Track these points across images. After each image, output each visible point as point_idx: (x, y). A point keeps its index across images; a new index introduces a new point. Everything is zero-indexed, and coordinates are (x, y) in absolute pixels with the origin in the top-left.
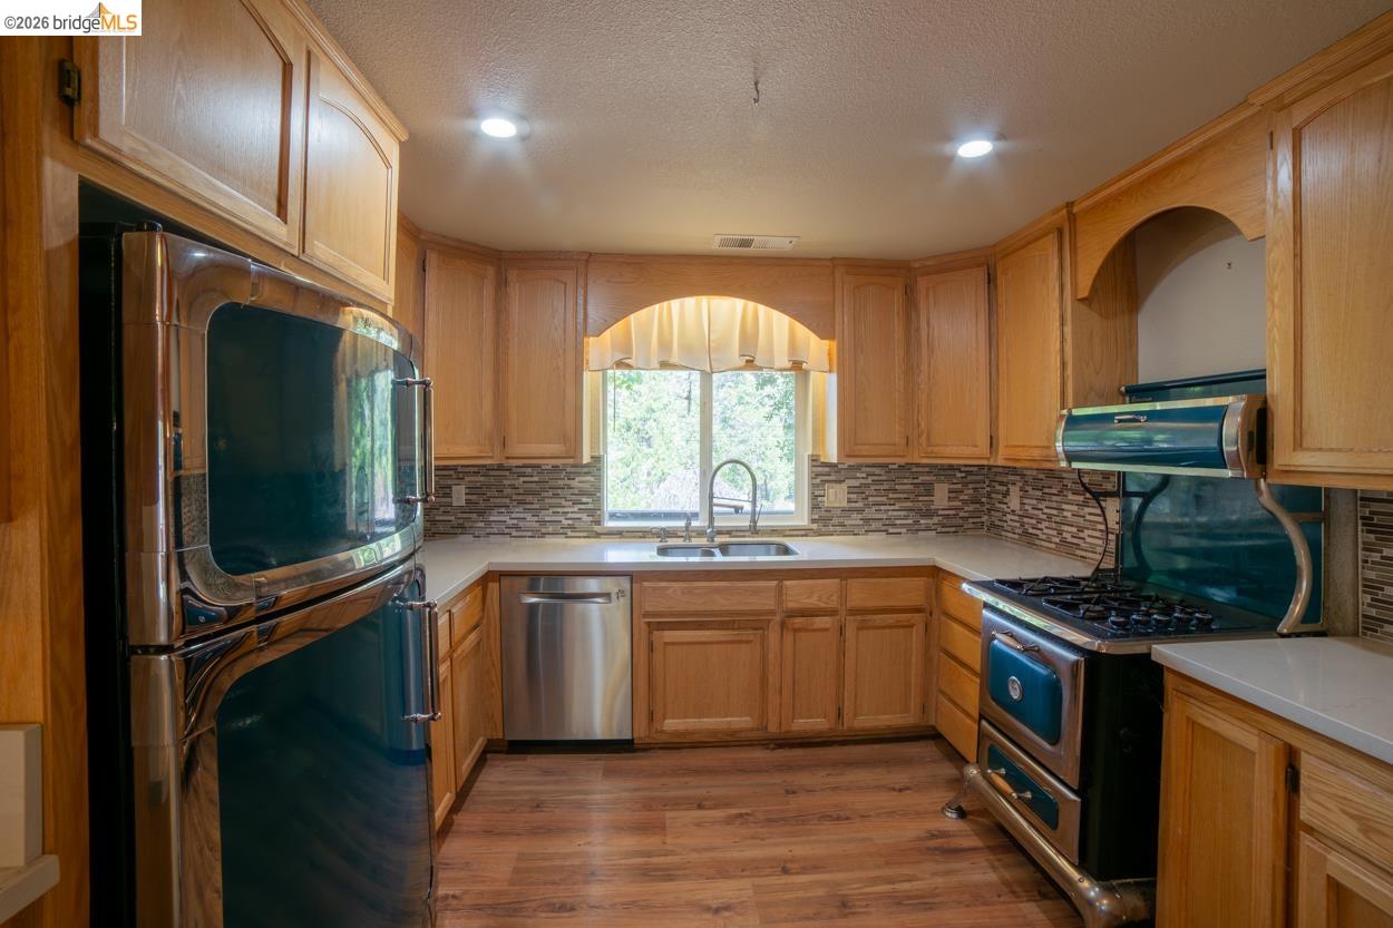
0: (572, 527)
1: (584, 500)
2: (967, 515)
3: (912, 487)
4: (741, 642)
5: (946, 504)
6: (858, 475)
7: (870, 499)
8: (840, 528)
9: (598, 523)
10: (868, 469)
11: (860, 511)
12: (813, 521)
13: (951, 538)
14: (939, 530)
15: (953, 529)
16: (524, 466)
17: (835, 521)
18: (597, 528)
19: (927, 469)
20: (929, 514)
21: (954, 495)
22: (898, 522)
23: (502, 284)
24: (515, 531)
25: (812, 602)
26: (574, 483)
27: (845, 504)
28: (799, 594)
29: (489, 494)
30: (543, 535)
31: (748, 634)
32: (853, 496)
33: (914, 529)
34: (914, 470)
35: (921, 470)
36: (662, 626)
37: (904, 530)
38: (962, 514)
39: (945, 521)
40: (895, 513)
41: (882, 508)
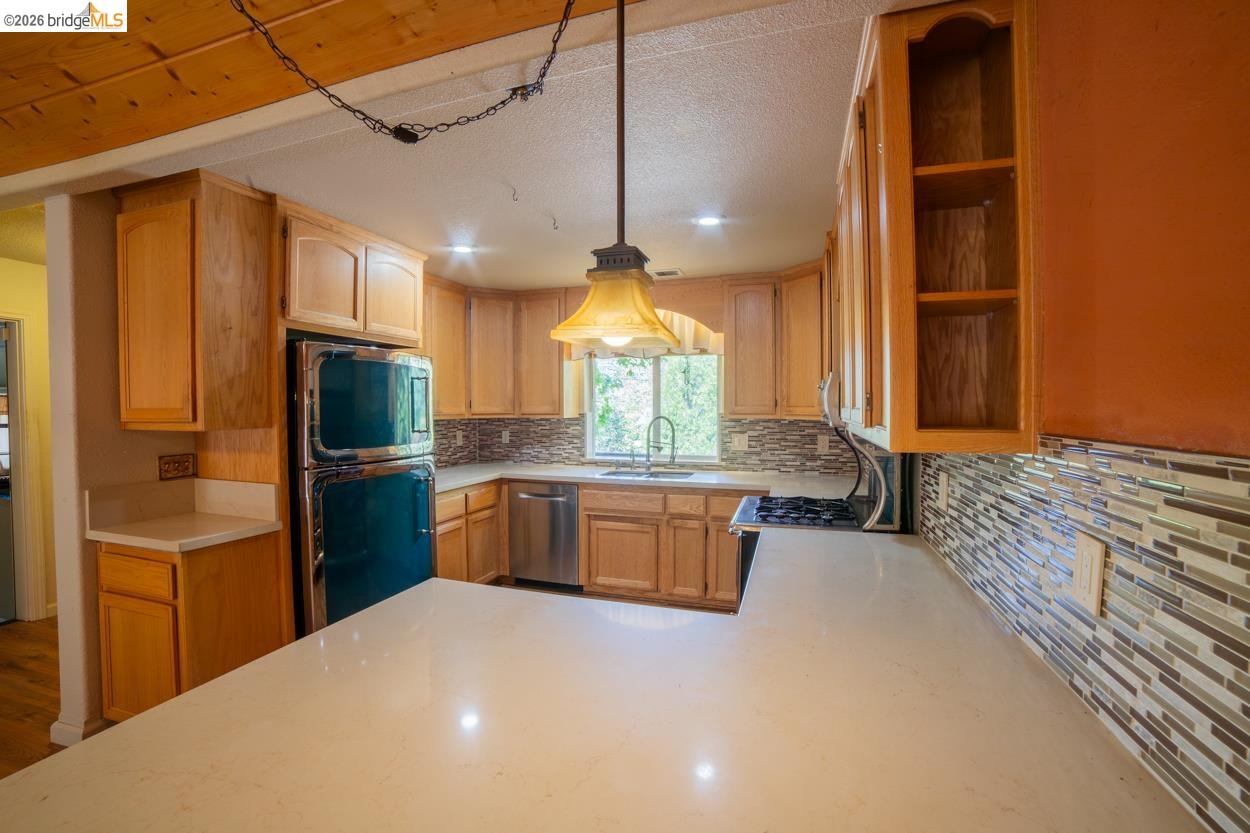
0: (567, 458)
1: (575, 441)
2: (845, 460)
3: (799, 437)
4: (643, 532)
5: (826, 451)
6: (758, 428)
7: (767, 446)
8: (742, 466)
9: (583, 456)
10: (765, 424)
11: (758, 454)
12: (723, 460)
13: (832, 477)
14: (822, 470)
15: (834, 471)
16: (541, 420)
17: (739, 461)
18: (582, 459)
19: (812, 424)
20: (814, 458)
21: (834, 444)
22: (788, 463)
23: (517, 311)
24: (535, 460)
25: (686, 509)
26: (569, 431)
27: (746, 448)
28: (678, 504)
29: (522, 436)
30: (552, 462)
31: (648, 528)
32: (753, 443)
33: (801, 469)
34: (801, 424)
35: (805, 424)
36: (597, 518)
37: (792, 470)
38: (841, 460)
39: (827, 464)
40: (787, 457)
41: (776, 452)
